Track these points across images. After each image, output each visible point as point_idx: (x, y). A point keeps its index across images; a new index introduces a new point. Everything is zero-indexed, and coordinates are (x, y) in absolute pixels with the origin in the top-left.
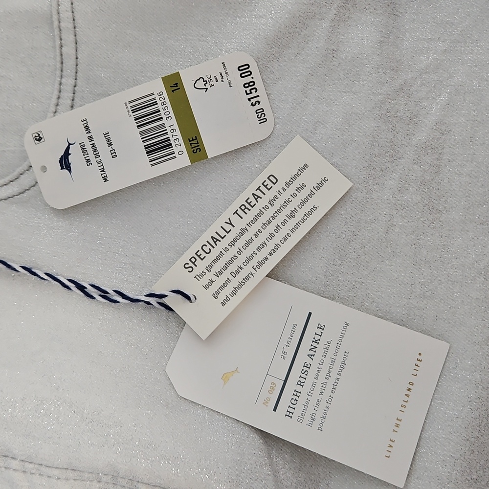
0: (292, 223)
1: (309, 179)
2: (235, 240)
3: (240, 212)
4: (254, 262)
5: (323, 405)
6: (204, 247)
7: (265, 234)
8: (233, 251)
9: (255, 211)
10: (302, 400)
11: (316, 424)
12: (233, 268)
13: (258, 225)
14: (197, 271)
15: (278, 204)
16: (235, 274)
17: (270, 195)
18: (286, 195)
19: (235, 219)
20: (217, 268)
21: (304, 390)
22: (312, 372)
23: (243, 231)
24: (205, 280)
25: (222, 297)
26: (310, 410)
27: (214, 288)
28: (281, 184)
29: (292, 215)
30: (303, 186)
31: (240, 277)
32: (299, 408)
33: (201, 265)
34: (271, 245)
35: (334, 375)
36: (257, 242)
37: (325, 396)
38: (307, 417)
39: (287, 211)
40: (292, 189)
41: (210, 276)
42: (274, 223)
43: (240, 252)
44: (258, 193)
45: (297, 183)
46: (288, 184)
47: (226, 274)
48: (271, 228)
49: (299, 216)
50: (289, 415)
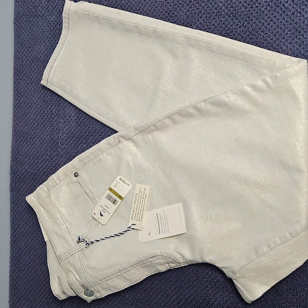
0: (144, 199)
1: (142, 190)
2: (137, 209)
3: (135, 203)
4: (142, 211)
5: (167, 228)
6: (132, 214)
7: (141, 204)
8: (137, 211)
9: (137, 202)
10: (163, 229)
11: (168, 231)
12: (139, 214)
13: (139, 204)
14: (134, 219)
15: (140, 198)
16: (140, 215)
17: (138, 197)
18: (140, 195)
19: (135, 205)
20: (136, 216)
21: (163, 227)
22: (163, 223)
23: (137, 206)
24: (136, 220)
25: (140, 220)
26: (166, 230)
27: (138, 220)
28: (138, 194)
29: (143, 198)
31: (141, 215)
32: (164, 231)
33: (134, 217)
34: (143, 206)
35: (166, 221)
36: (140, 207)
37: (167, 226)
38: (166, 231)
39: (142, 198)
40: (141, 193)
41: (136, 218)
43: (139, 211)
44: (136, 198)
45: (141, 192)
46: (140, 193)
47: (139, 216)
48: (141, 203)
49: (144, 198)
50: (162, 233)
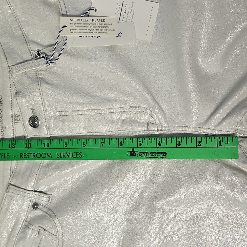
0: (100, 31)
1: (111, 27)
2: (85, 24)
3: (92, 20)
4: (85, 31)
6: (78, 19)
7: (93, 28)
8: (83, 25)
9: (95, 23)
12: (80, 28)
13: (93, 26)
14: (72, 22)
15: (100, 26)
16: (79, 30)
17: (101, 22)
18: (104, 26)
19: (89, 20)
20: (76, 25)
23: (89, 24)
24: (72, 25)
25: (72, 31)
27: (72, 28)
28: (105, 23)
29: (101, 30)
30: (109, 27)
31: (79, 31)
33: (74, 22)
34: (91, 31)
36: (89, 28)
39: (101, 28)
40: (106, 26)
41: (74, 25)
42: (96, 28)
43: (84, 27)
44: (99, 20)
45: (108, 26)
46: (106, 24)
47: (77, 28)
48: (95, 28)
49: (102, 31)
